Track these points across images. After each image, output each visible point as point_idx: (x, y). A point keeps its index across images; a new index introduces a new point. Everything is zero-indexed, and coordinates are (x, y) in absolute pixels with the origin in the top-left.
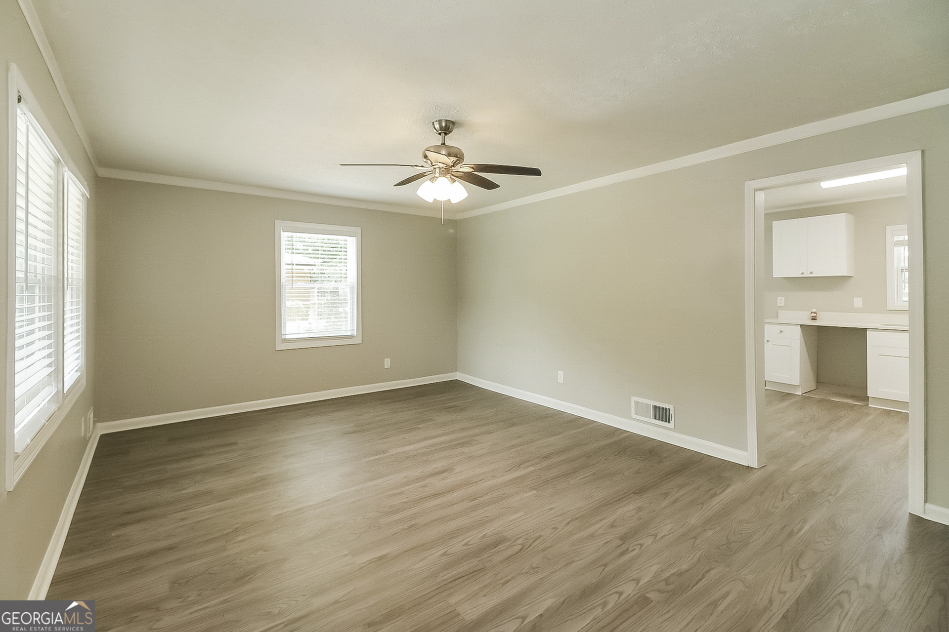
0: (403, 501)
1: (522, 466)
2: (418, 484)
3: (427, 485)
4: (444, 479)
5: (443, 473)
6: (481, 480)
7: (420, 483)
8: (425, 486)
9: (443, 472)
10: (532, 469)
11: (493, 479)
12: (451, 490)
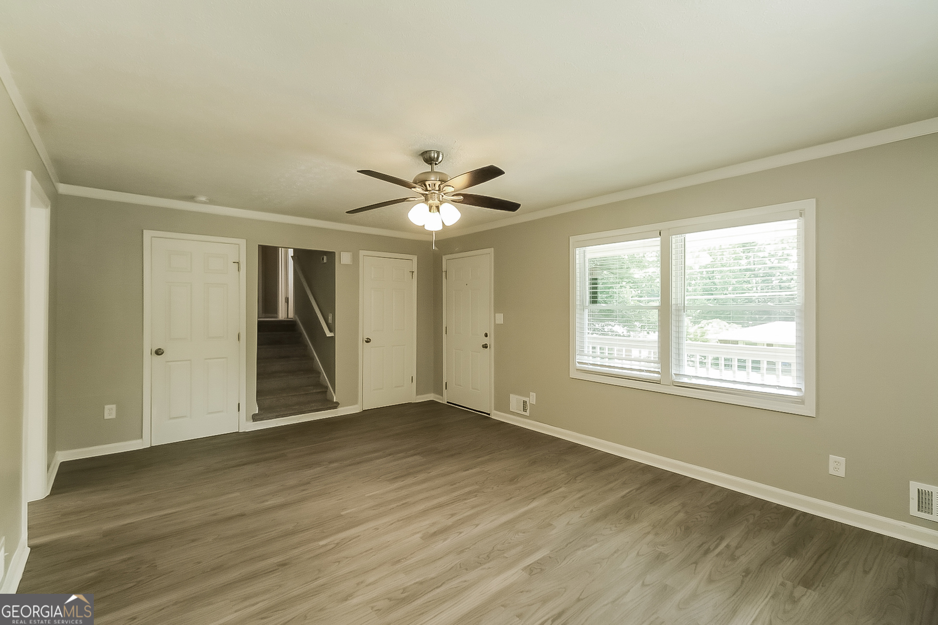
0: (468, 501)
1: (333, 546)
2: (461, 517)
3: (450, 516)
4: (433, 523)
5: (435, 532)
6: (392, 524)
7: (458, 518)
8: (452, 515)
9: (435, 534)
10: (322, 543)
11: (377, 526)
12: (425, 512)
